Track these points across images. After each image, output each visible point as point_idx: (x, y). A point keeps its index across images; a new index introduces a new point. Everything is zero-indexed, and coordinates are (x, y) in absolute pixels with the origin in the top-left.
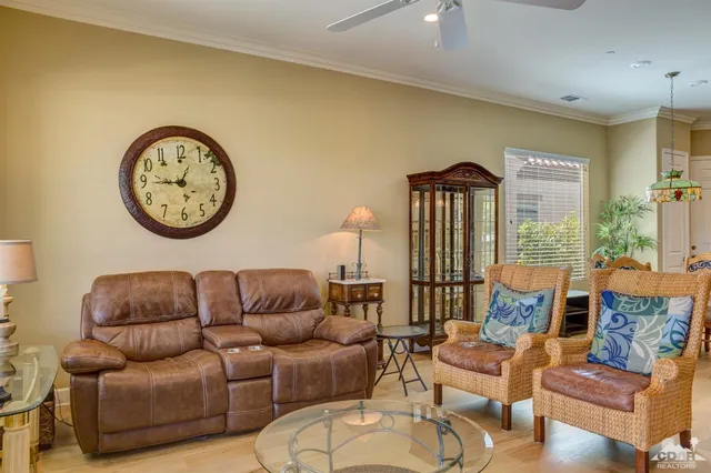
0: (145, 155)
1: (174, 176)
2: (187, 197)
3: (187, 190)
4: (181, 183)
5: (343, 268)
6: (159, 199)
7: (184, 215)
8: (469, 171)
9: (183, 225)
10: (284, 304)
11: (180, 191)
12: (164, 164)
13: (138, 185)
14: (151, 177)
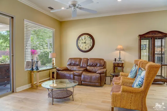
0: (80, 39)
1: (84, 42)
2: (86, 45)
3: (86, 44)
4: (85, 43)
5: (115, 59)
6: (82, 46)
7: (85, 48)
8: (154, 33)
9: (85, 50)
10: (95, 65)
11: (85, 44)
12: (82, 40)
13: (79, 44)
14: (80, 42)
